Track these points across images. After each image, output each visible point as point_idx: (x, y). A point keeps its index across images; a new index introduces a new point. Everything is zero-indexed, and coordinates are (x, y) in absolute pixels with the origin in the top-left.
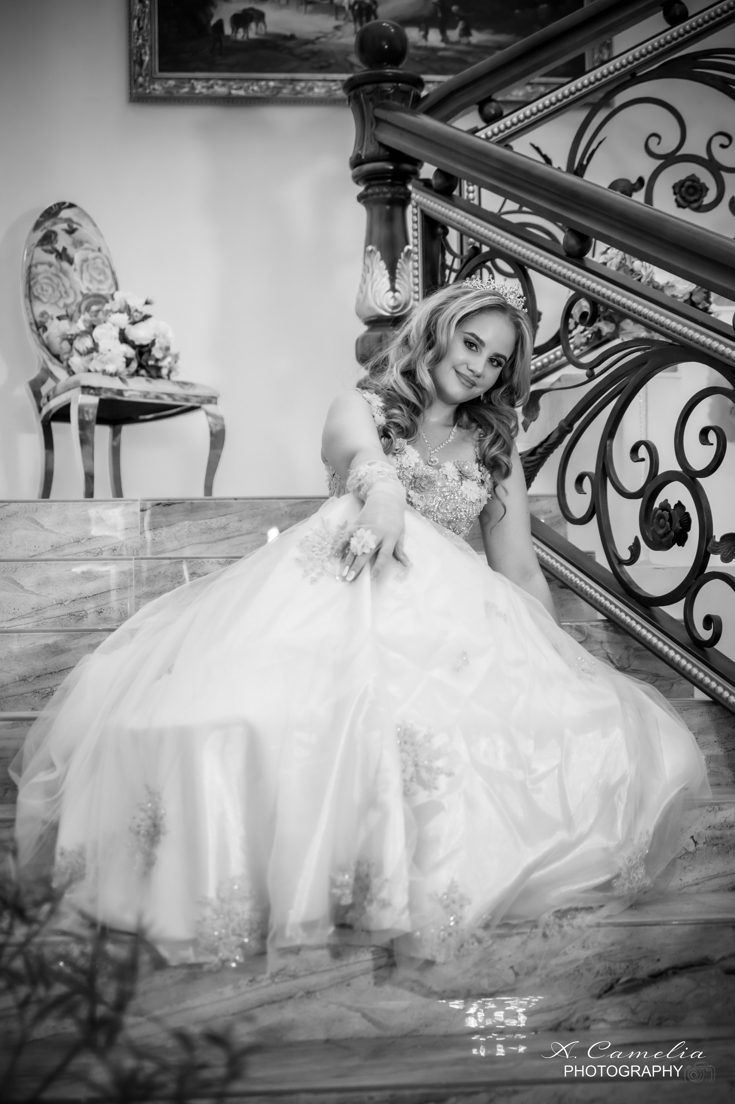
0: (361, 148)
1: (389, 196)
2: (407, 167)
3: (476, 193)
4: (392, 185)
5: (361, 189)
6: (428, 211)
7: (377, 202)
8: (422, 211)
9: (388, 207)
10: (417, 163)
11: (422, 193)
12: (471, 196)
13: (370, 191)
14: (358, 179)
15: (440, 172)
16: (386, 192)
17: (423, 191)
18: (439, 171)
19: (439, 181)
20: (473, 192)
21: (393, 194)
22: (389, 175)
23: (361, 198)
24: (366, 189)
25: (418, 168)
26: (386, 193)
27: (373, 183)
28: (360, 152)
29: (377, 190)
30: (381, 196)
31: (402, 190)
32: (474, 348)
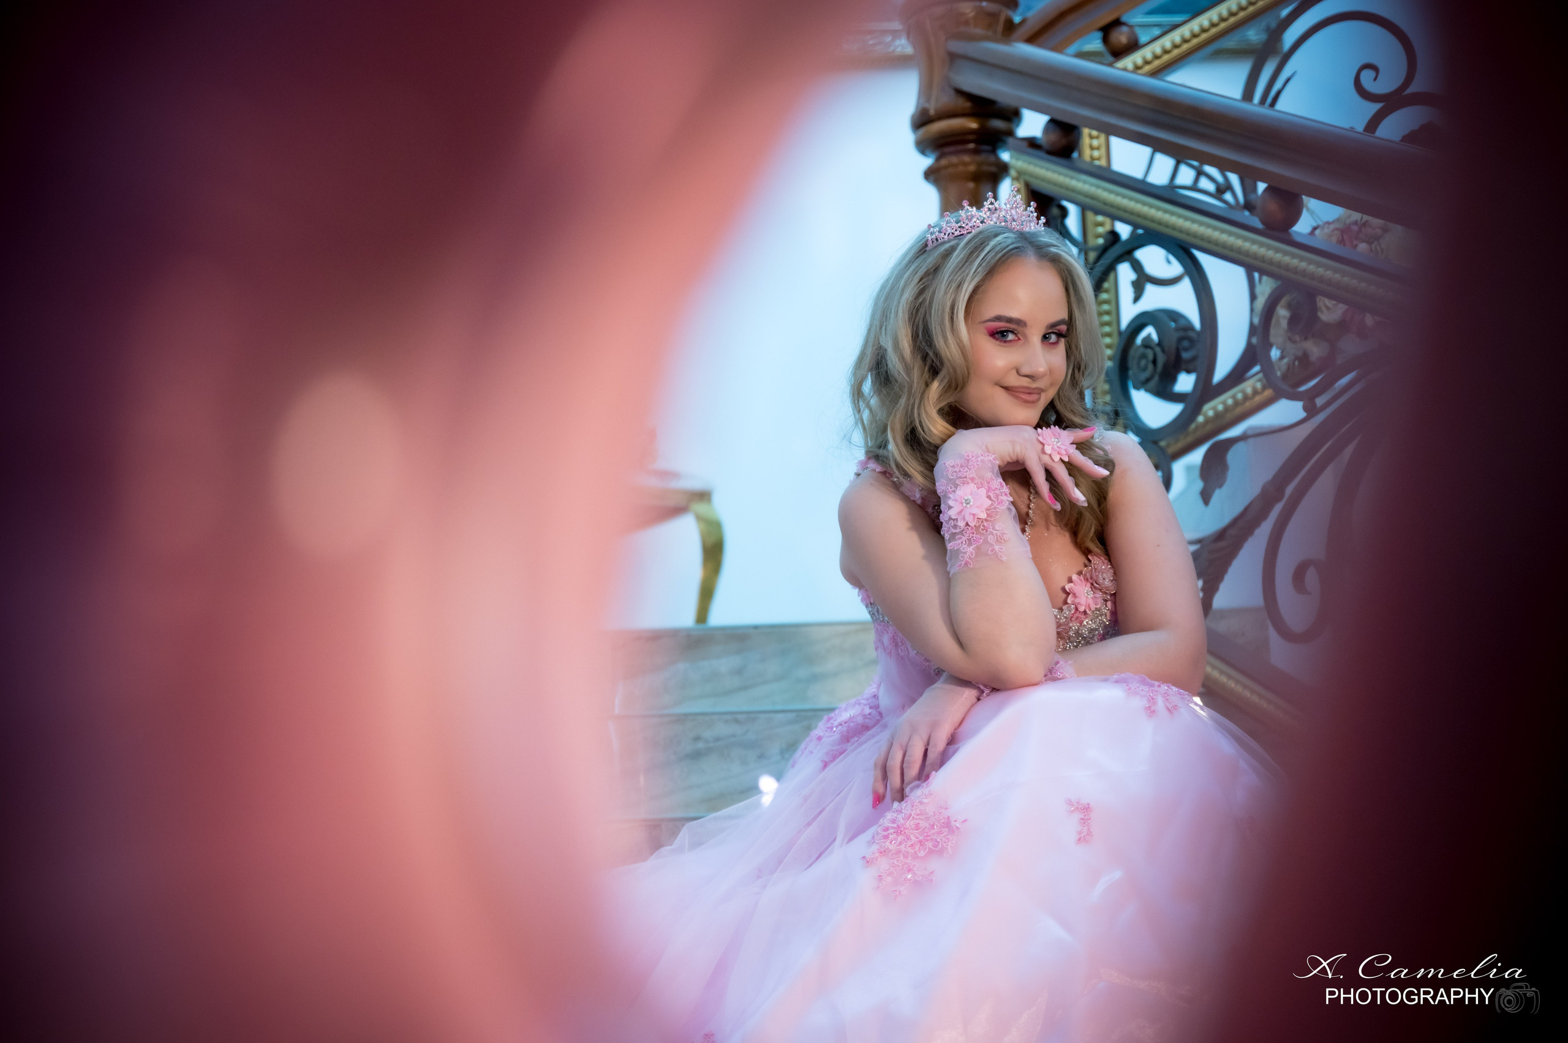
0: (928, 100)
1: (972, 168)
2: (998, 124)
3: (1103, 150)
4: (976, 152)
5: (927, 162)
6: (1036, 183)
7: (956, 177)
8: (1027, 185)
9: (971, 185)
10: (1013, 115)
11: (1025, 157)
12: (1096, 154)
13: (944, 162)
14: (923, 146)
15: (1054, 124)
16: (967, 162)
17: (1029, 154)
18: (1053, 122)
19: (1053, 137)
20: (1098, 148)
21: (980, 164)
22: (971, 137)
23: (931, 175)
24: (938, 159)
25: (1014, 126)
26: (965, 164)
27: (947, 150)
28: (927, 106)
29: (954, 160)
30: (961, 168)
31: (992, 158)
32: (1011, 337)
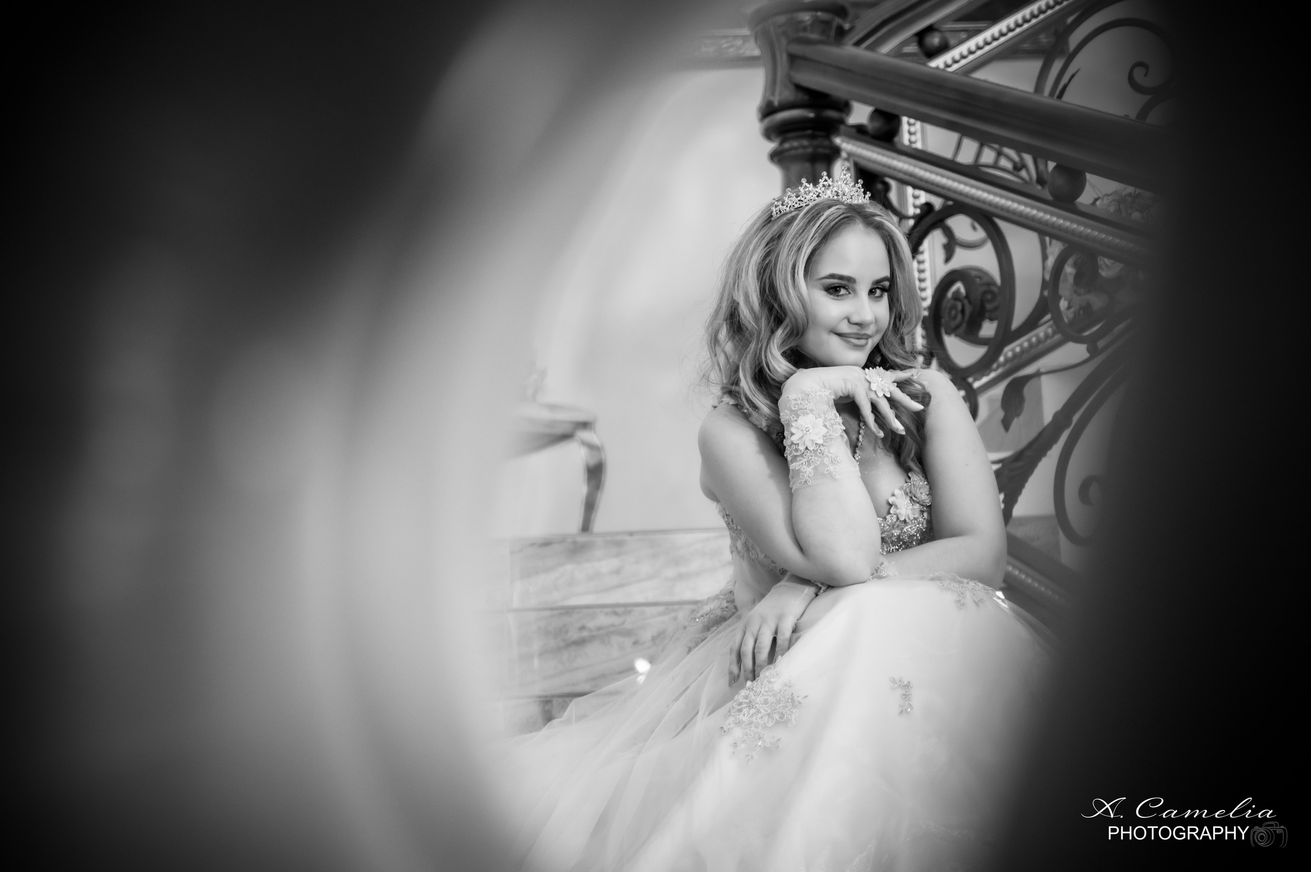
0: (773, 93)
1: (810, 150)
2: (832, 114)
3: (920, 134)
4: (813, 137)
5: (771, 146)
6: (863, 163)
7: (795, 159)
8: (856, 165)
9: (808, 165)
10: (844, 107)
11: (853, 142)
12: (913, 138)
13: (787, 145)
14: (769, 134)
15: (878, 113)
16: (805, 145)
18: (876, 111)
19: (877, 124)
20: (915, 134)
21: (816, 147)
22: (810, 125)
23: (775, 156)
24: (781, 144)
25: (845, 115)
26: (804, 147)
27: (789, 135)
28: (772, 98)
29: (795, 144)
30: (801, 151)
31: (826, 143)
